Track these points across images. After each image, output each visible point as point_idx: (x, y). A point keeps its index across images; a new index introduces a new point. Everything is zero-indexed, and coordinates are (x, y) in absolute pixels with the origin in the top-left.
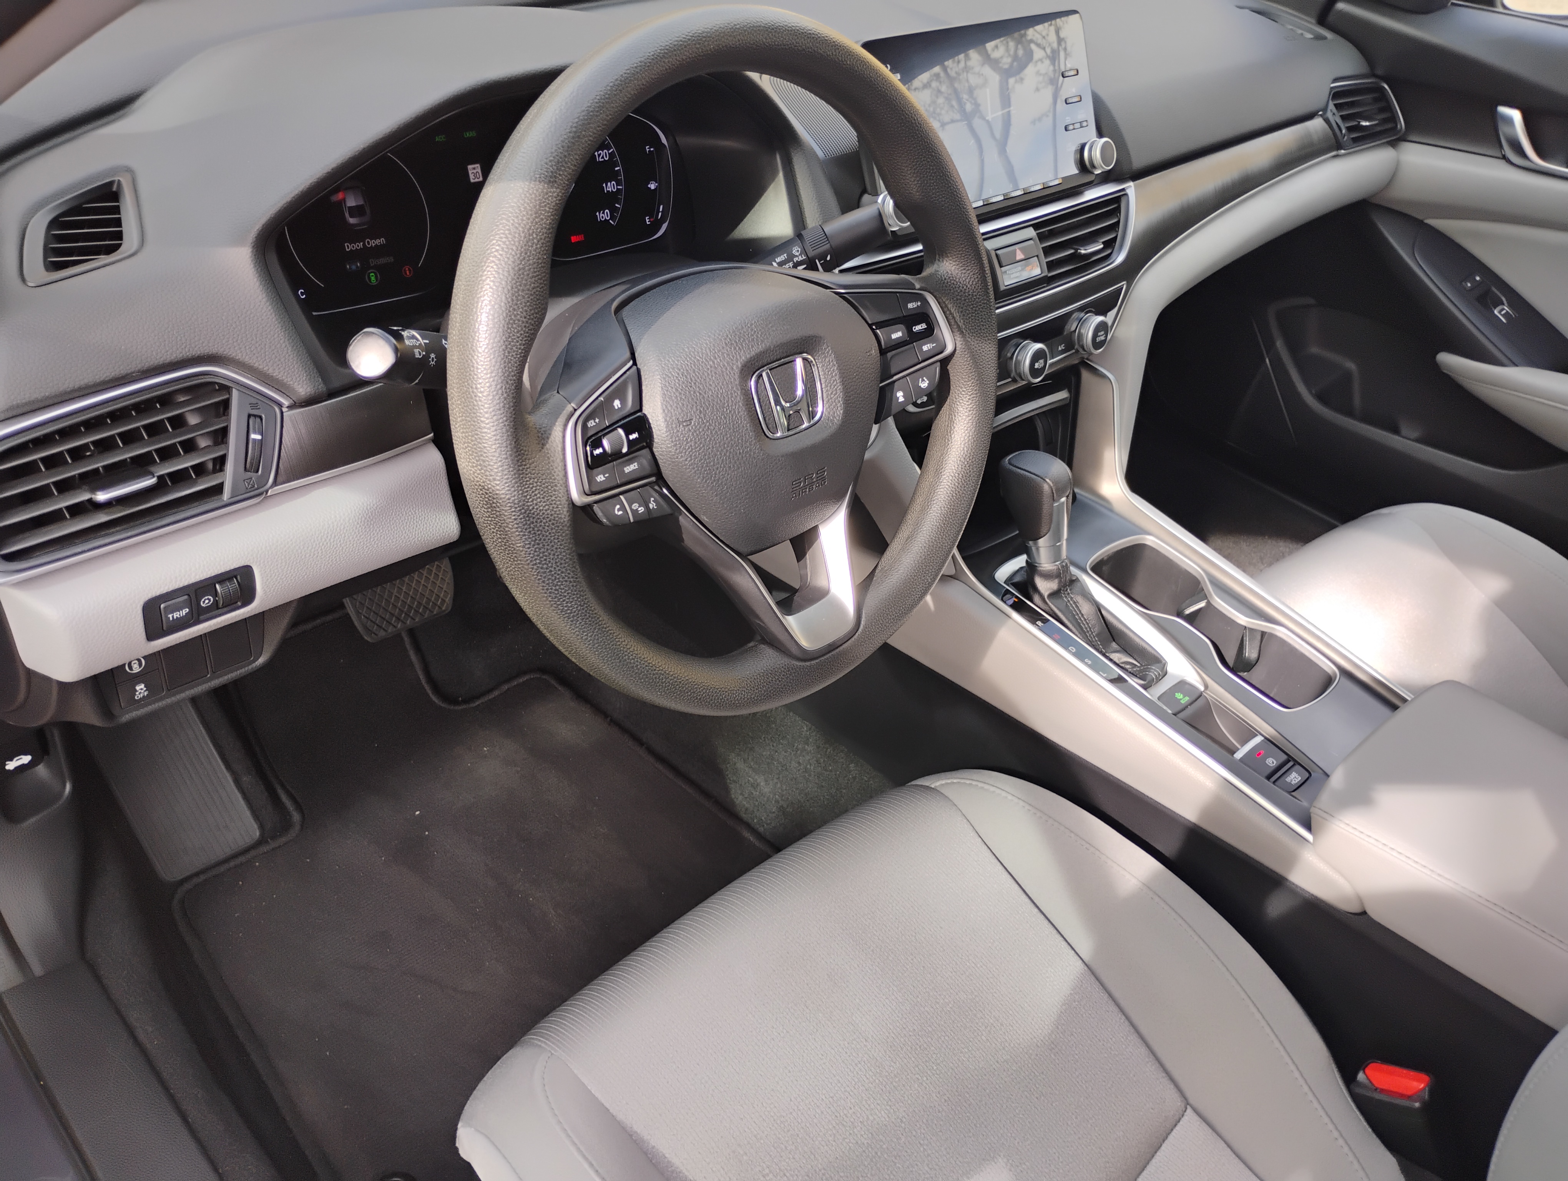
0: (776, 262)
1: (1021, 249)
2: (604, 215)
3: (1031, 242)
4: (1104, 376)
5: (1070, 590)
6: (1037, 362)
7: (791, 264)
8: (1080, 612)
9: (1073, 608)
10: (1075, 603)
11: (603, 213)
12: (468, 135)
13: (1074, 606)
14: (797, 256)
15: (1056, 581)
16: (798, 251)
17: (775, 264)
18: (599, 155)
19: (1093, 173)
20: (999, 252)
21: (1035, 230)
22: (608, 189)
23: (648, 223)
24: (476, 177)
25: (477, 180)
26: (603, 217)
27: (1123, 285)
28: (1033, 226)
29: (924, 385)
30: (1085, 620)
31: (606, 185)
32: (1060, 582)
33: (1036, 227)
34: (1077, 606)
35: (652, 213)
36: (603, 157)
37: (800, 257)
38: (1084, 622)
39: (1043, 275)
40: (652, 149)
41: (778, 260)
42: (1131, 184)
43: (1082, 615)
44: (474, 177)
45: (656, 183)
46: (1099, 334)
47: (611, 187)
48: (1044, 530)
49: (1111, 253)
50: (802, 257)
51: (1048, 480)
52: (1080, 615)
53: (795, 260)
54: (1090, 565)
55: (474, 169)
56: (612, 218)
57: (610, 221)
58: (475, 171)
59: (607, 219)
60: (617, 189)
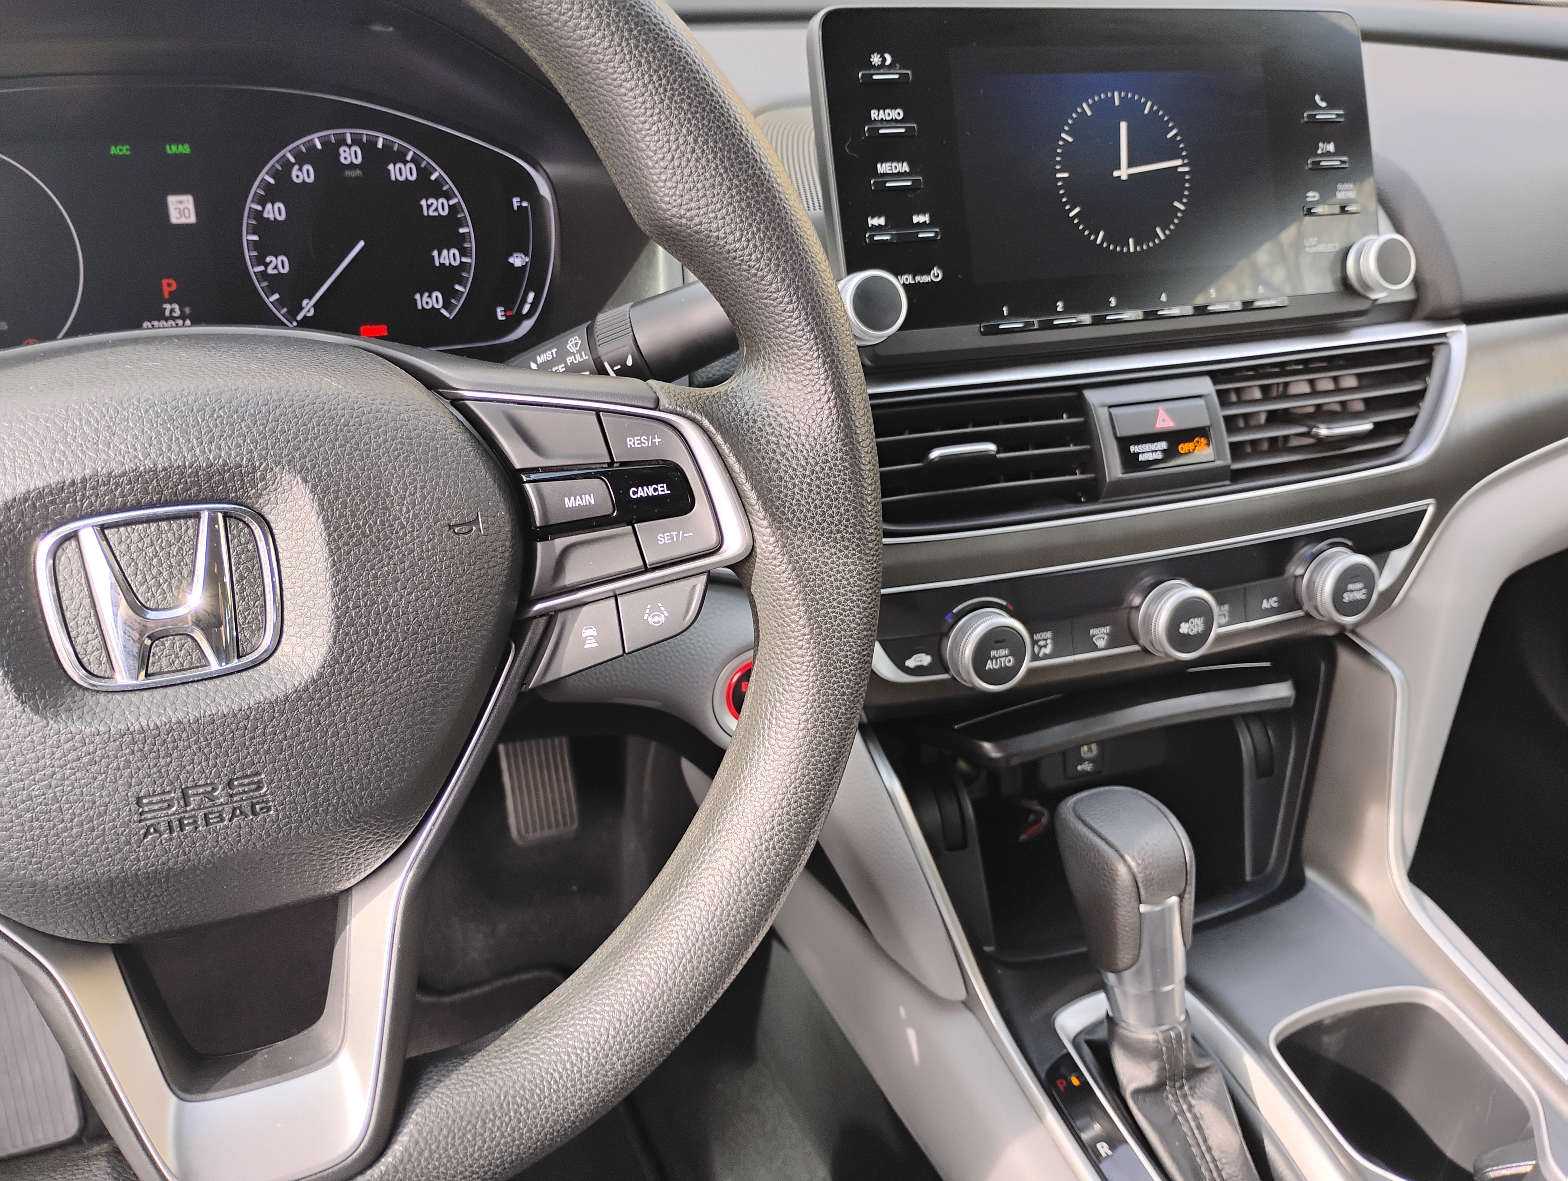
0: (536, 362)
1: (1167, 411)
2: (432, 300)
3: (1200, 402)
4: (1379, 667)
5: (1190, 1089)
6: (1187, 621)
7: (561, 368)
8: (1205, 1141)
9: (1191, 1130)
10: (1195, 1118)
11: (430, 296)
12: (173, 149)
13: (1193, 1124)
14: (573, 354)
15: (1155, 1065)
16: (576, 344)
17: (534, 366)
18: (429, 207)
19: (1367, 298)
20: (1113, 410)
21: (1215, 382)
22: (442, 261)
23: (500, 318)
24: (181, 213)
25: (183, 221)
26: (427, 303)
27: (1428, 505)
28: (1211, 374)
29: (656, 619)
30: (1214, 1160)
31: (439, 255)
32: (1162, 1069)
33: (1216, 376)
34: (1199, 1127)
35: (511, 301)
36: (436, 210)
37: (578, 356)
38: (1212, 1166)
39: (1219, 463)
40: (525, 204)
41: (541, 359)
42: (1463, 328)
43: (1209, 1149)
44: (178, 216)
45: (526, 255)
46: (1351, 587)
47: (448, 257)
48: (1124, 957)
49: (1398, 445)
50: (581, 357)
51: (1128, 858)
52: (1204, 1148)
53: (569, 360)
54: (1277, 1037)
55: (181, 202)
56: (447, 305)
57: (443, 311)
58: (181, 206)
59: (436, 306)
60: (461, 261)
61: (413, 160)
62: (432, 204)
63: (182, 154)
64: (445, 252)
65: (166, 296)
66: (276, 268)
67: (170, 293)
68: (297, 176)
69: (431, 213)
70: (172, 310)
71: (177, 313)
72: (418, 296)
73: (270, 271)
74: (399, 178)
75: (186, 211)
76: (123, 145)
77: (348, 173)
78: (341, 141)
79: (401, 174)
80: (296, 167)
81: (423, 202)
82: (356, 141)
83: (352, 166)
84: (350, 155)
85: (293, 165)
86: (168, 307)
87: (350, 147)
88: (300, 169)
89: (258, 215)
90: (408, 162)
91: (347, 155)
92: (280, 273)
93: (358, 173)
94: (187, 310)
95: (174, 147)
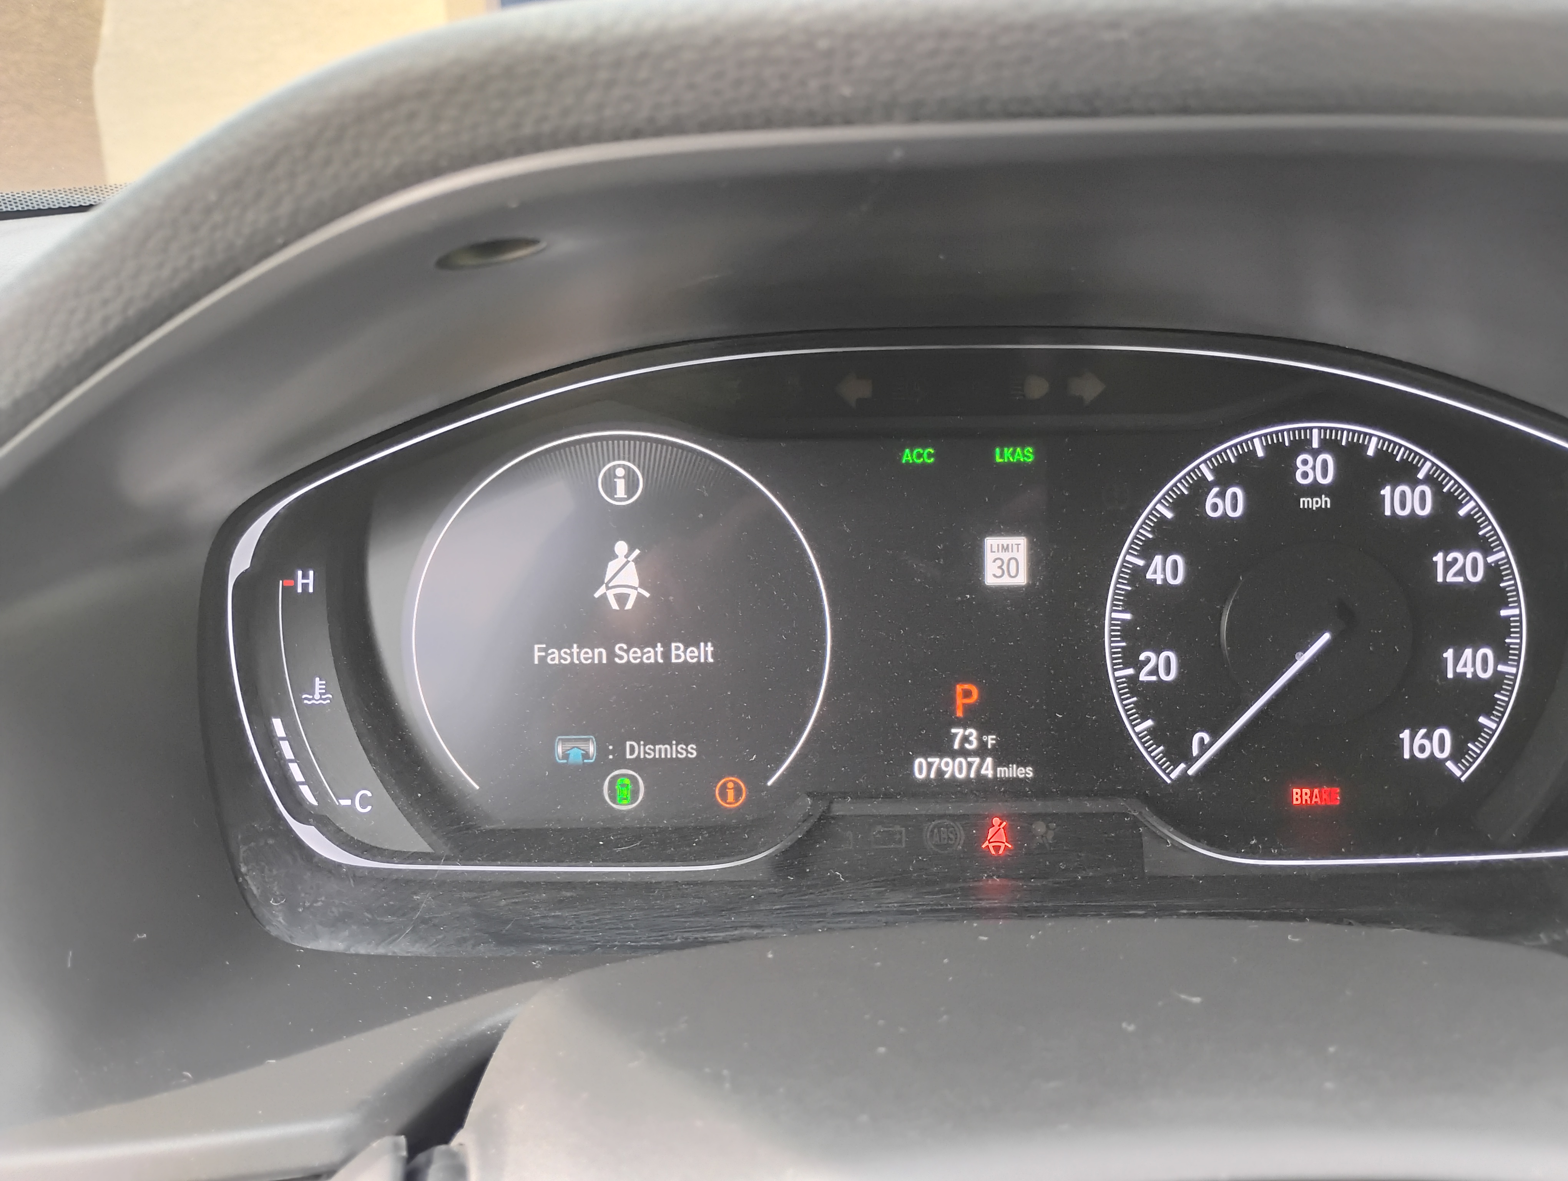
2: (1432, 743)
11: (1429, 736)
12: (1006, 455)
18: (1448, 566)
22: (1459, 669)
24: (1005, 568)
25: (1006, 581)
26: (1422, 748)
31: (1457, 657)
36: (1461, 572)
44: (999, 572)
47: (1472, 663)
55: (1006, 549)
56: (1458, 755)
57: (1449, 764)
58: (1006, 556)
59: (1439, 755)
60: (1495, 670)
61: (1429, 479)
62: (1455, 560)
63: (1019, 464)
64: (1468, 652)
65: (960, 714)
66: (1155, 671)
67: (967, 708)
68: (1215, 507)
69: (1450, 579)
70: (965, 739)
71: (973, 745)
72: (1405, 735)
73: (1143, 677)
74: (1399, 512)
75: (1013, 563)
76: (924, 447)
77: (1305, 502)
78: (1301, 445)
79: (1403, 506)
80: (1215, 490)
81: (1439, 558)
82: (1329, 445)
83: (1315, 490)
84: (1314, 468)
85: (1209, 486)
86: (958, 732)
87: (1315, 453)
88: (1222, 495)
89: (1137, 575)
90: (1418, 482)
91: (1308, 468)
92: (1160, 681)
93: (1324, 501)
94: (991, 740)
95: (1008, 452)
